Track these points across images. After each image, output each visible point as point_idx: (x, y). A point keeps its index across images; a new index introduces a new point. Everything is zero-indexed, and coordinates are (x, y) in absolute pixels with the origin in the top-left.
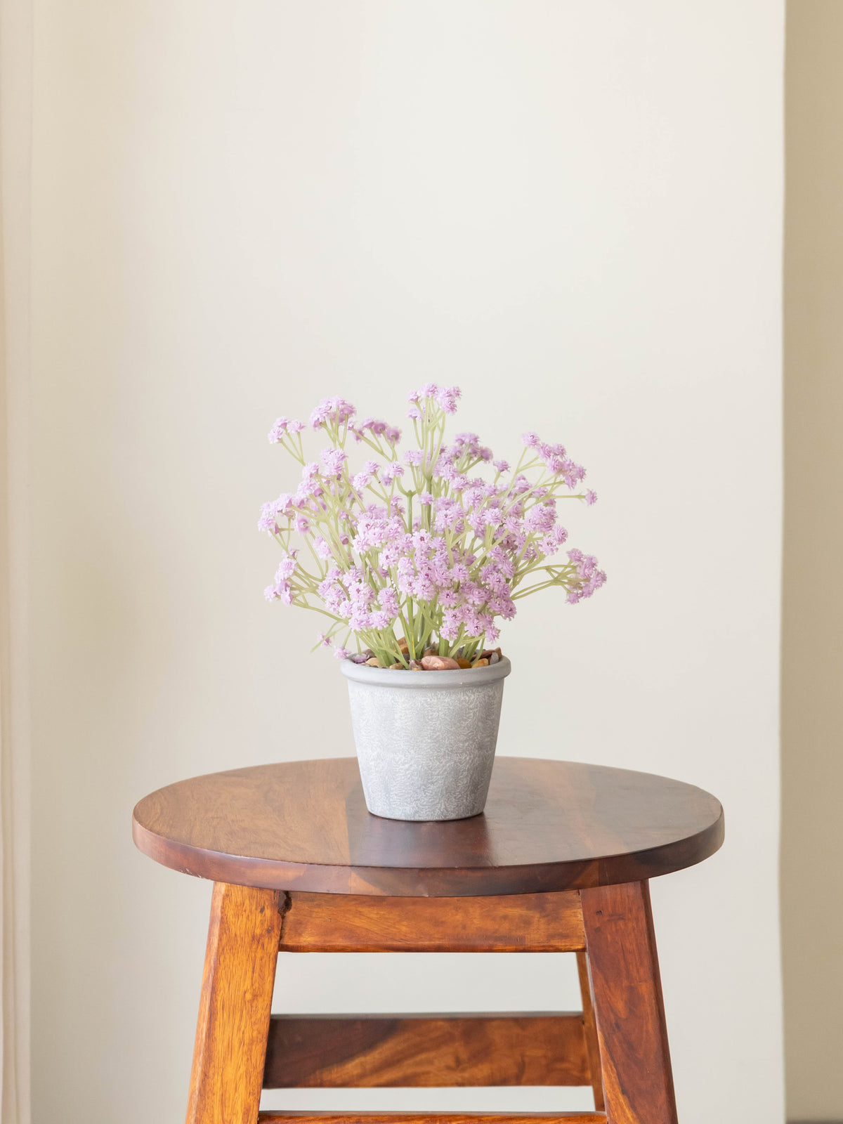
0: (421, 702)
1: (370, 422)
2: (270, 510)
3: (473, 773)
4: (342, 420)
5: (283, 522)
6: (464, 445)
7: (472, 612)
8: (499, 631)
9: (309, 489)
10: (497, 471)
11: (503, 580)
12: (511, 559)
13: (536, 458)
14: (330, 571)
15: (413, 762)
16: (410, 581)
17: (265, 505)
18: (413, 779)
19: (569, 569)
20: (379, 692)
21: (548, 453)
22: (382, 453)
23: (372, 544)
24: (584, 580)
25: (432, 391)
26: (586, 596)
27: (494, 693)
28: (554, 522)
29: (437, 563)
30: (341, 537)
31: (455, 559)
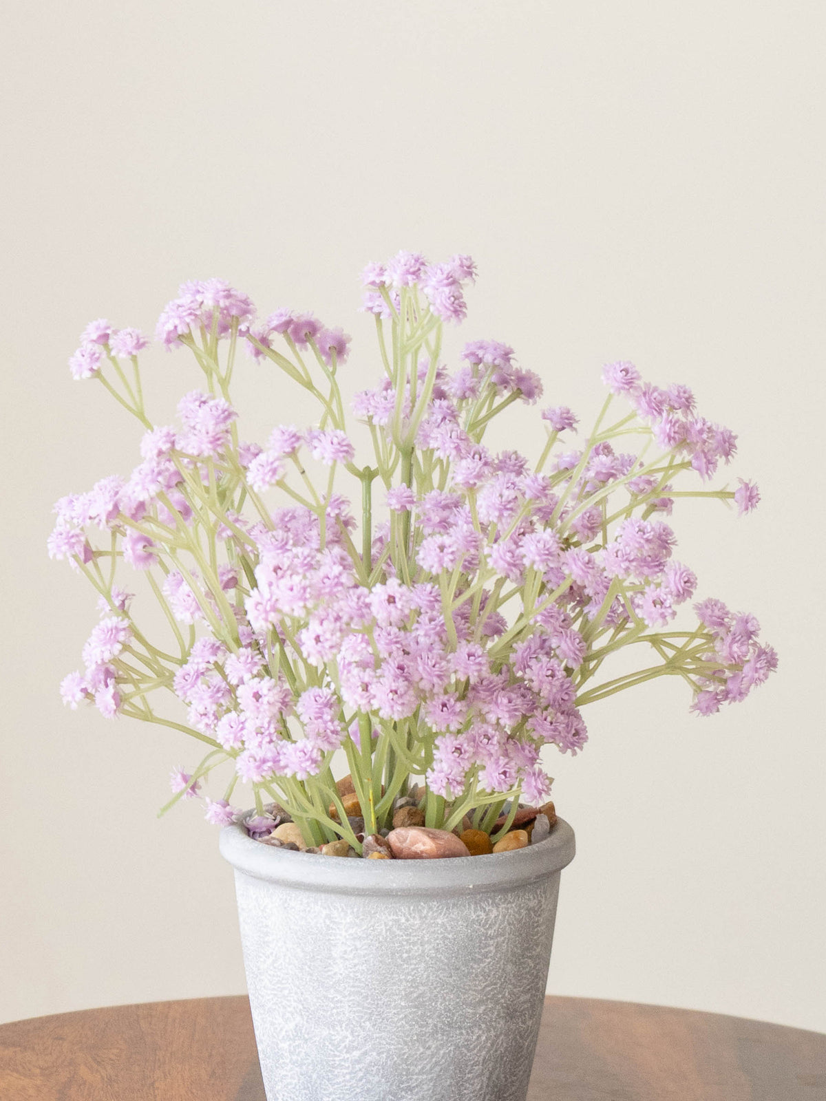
0: (386, 925)
1: (284, 319)
2: (74, 514)
3: (494, 1069)
4: (224, 328)
5: (100, 540)
6: (481, 366)
7: (495, 742)
8: (551, 780)
9: (154, 481)
10: (551, 429)
11: (561, 674)
12: (576, 627)
13: (632, 416)
14: (198, 645)
15: (368, 1046)
16: (366, 679)
17: (63, 501)
18: (368, 1082)
19: (698, 642)
20: (299, 900)
21: (657, 406)
22: (309, 385)
23: (286, 609)
24: (731, 667)
25: (413, 273)
26: (734, 699)
27: (540, 902)
28: (669, 554)
29: (421, 640)
30: (223, 574)
31: (459, 631)
